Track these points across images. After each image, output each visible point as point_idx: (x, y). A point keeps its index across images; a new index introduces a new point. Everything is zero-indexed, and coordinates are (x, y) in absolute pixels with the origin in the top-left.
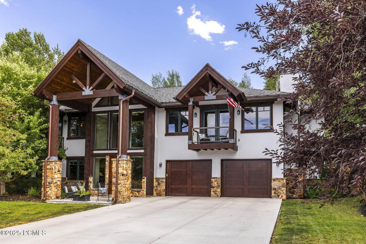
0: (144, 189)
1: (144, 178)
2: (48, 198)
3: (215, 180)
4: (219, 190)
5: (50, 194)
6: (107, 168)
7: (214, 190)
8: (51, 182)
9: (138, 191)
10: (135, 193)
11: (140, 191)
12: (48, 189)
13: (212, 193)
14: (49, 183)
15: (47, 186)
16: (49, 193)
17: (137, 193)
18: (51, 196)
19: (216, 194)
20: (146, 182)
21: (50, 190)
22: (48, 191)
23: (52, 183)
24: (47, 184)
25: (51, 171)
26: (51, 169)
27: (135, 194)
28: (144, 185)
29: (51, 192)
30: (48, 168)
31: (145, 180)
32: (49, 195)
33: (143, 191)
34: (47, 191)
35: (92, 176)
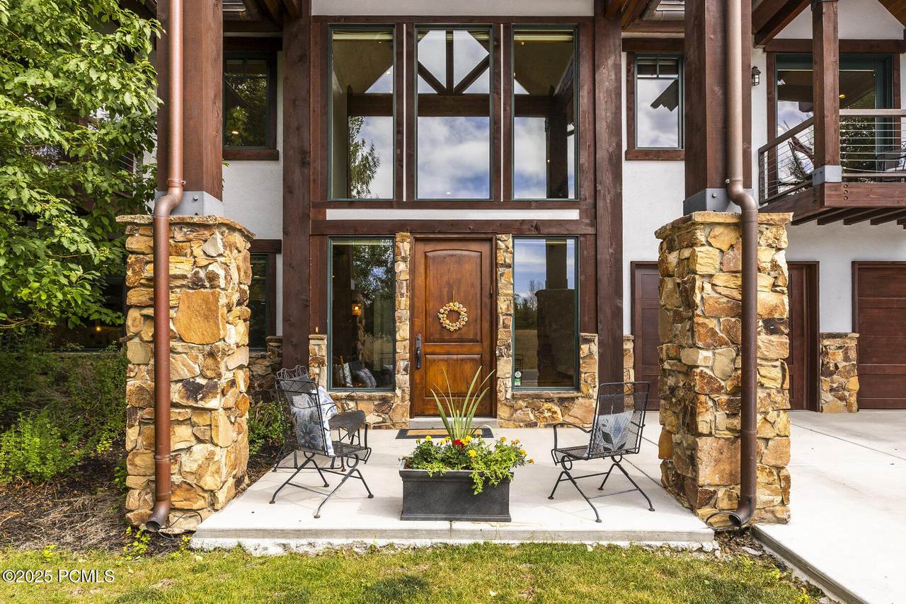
0: (591, 391)
1: (588, 341)
2: (185, 505)
3: (839, 342)
4: (854, 384)
5: (198, 475)
6: (404, 291)
7: (835, 385)
8: (203, 381)
9: (561, 401)
10: (549, 410)
11: (573, 399)
12: (181, 436)
13: (826, 397)
14: (193, 390)
15: (176, 414)
16: (188, 464)
17: (556, 408)
18: (209, 482)
19: (842, 398)
20: (596, 357)
21: (200, 441)
22: (183, 446)
23: (211, 390)
24: (175, 398)
25: (206, 301)
26: (197, 283)
27: (547, 414)
28: (590, 371)
29: (212, 454)
30: (178, 272)
31: (595, 348)
32: (191, 480)
33: (589, 397)
34: (175, 446)
35: (325, 333)
